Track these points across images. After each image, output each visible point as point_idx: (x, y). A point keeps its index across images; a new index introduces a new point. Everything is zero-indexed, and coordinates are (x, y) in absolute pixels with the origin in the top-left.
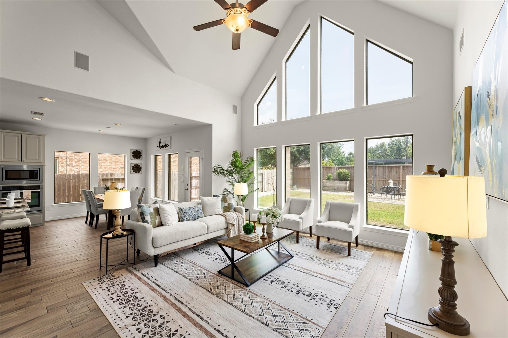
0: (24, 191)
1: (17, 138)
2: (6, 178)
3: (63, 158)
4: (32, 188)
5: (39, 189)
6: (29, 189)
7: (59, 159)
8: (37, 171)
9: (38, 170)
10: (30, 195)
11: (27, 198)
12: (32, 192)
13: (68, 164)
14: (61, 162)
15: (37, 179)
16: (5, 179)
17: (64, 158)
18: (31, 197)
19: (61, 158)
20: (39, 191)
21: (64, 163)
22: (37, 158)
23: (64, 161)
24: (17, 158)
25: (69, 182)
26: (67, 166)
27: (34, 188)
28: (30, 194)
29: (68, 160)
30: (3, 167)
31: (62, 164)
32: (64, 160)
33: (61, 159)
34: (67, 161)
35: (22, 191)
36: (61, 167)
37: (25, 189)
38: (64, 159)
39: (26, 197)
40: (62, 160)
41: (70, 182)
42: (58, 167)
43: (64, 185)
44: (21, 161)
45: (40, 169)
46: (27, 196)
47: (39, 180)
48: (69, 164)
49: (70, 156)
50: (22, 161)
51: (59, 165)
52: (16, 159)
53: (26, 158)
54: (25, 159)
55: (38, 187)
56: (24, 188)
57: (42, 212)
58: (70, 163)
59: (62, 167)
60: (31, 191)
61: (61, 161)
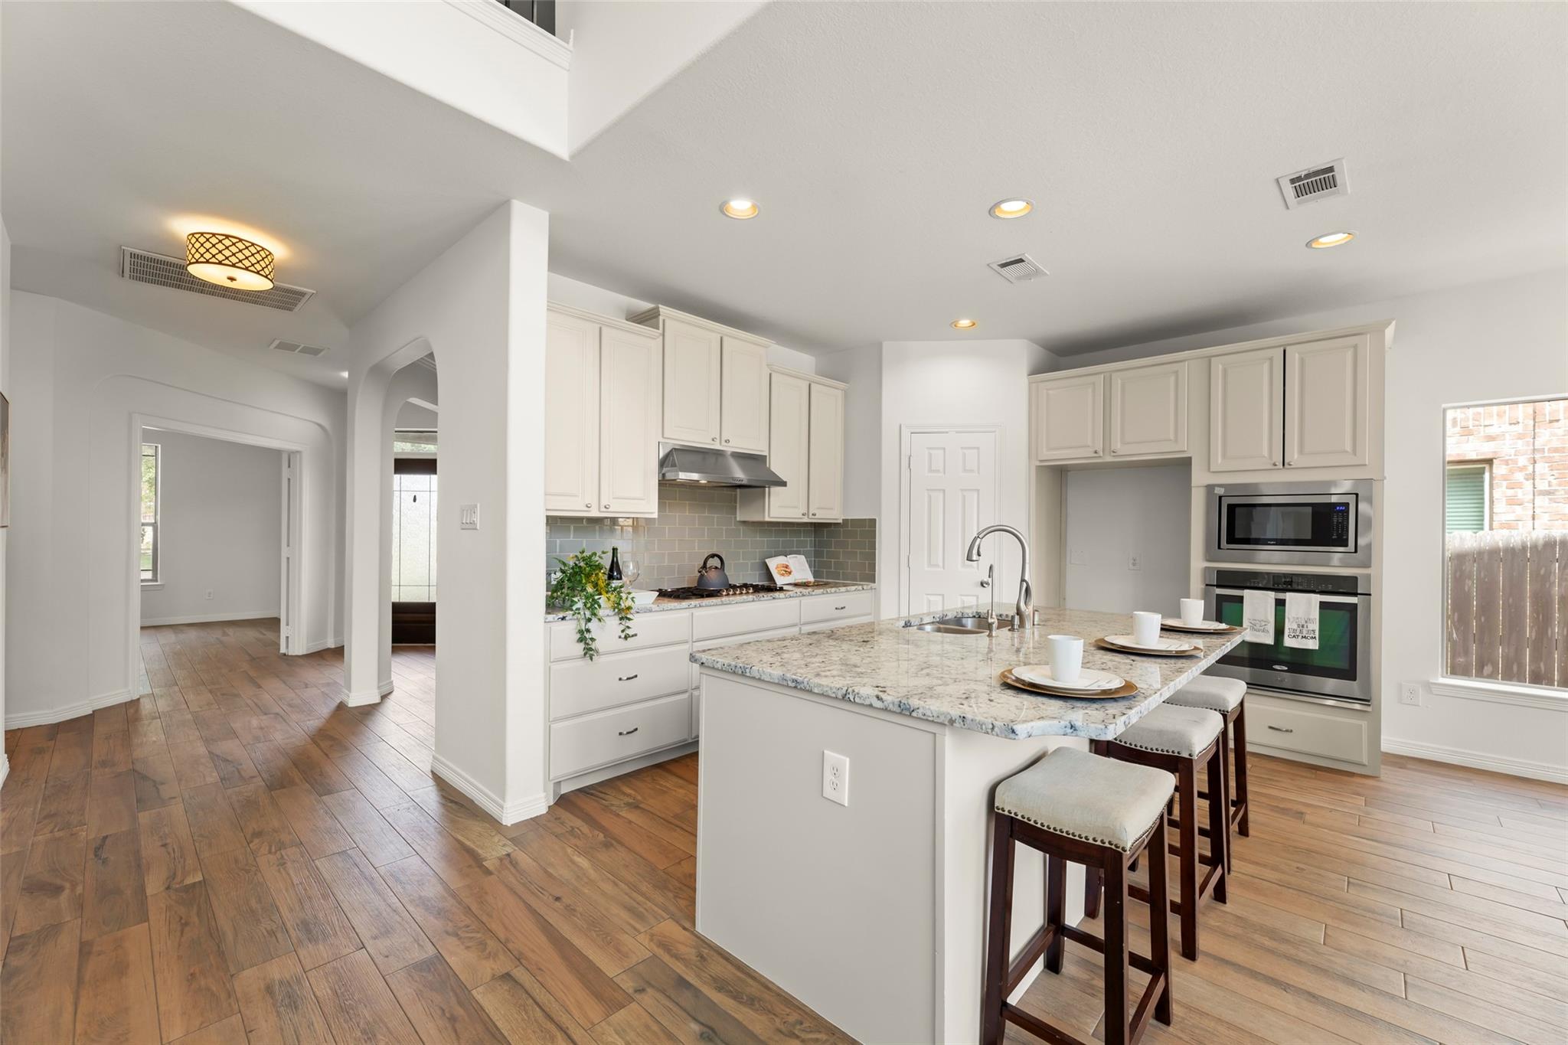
0: (1289, 596)
1: (1266, 366)
2: (1232, 539)
3: (1515, 462)
4: (1323, 587)
5: (1355, 594)
6: (1312, 588)
7: (1494, 466)
8: (1347, 505)
9: (1351, 500)
10: (1311, 617)
11: (1301, 632)
12: (1323, 606)
13: (1542, 486)
14: (1505, 483)
15: (1346, 545)
16: (1228, 543)
17: (1523, 461)
18: (1316, 626)
19: (1507, 462)
20: (1355, 605)
21: (1519, 485)
22: (1348, 447)
23: (1519, 477)
24: (1266, 453)
25: (1542, 572)
26: (1539, 500)
27: (1330, 588)
28: (1315, 614)
29: (1542, 468)
30: (1220, 491)
31: (1510, 492)
32: (1522, 469)
33: (1505, 467)
34: (1537, 473)
35: (1281, 596)
36: (1504, 503)
37: (1295, 586)
38: (1520, 464)
39: (1298, 626)
40: (1512, 472)
41: (1549, 573)
42: (1492, 502)
43: (1515, 586)
44: (1282, 467)
45: (1357, 495)
46: (1304, 623)
47: (1356, 552)
48: (1547, 488)
49: (1556, 450)
50: (1284, 465)
51: (1496, 495)
52: (1264, 457)
53: (1301, 452)
54: (1296, 456)
55: (1348, 585)
56: (1291, 583)
57: (1369, 709)
58: (1554, 482)
59: (1512, 502)
60: (1316, 599)
61: (1505, 478)
